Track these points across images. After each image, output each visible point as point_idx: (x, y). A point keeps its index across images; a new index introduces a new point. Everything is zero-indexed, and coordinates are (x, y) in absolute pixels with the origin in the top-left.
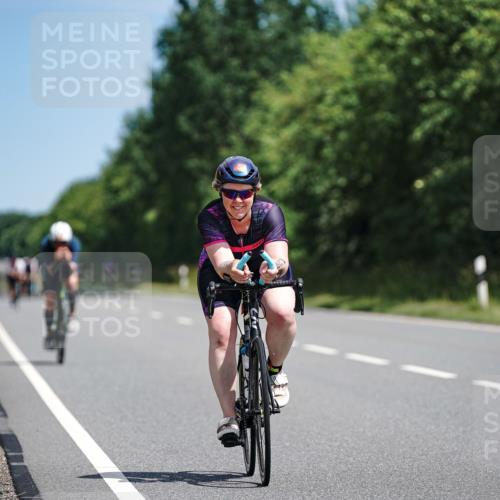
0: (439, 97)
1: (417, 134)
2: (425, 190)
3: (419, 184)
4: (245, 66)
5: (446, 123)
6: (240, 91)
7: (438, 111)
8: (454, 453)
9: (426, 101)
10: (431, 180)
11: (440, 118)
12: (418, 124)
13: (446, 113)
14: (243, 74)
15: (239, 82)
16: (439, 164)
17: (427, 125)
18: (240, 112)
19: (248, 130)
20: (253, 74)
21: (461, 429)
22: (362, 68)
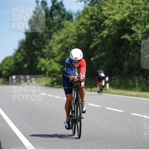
0: (97, 37)
1: (92, 46)
2: (93, 60)
3: (92, 59)
4: (49, 29)
5: (99, 43)
6: (48, 35)
7: (97, 40)
8: (100, 125)
9: (94, 38)
10: (95, 58)
11: (97, 42)
12: (92, 44)
13: (99, 41)
14: (49, 31)
15: (48, 33)
16: (97, 54)
17: (94, 44)
18: (48, 40)
19: (50, 45)
20: (52, 30)
21: (102, 120)
22: (78, 29)
